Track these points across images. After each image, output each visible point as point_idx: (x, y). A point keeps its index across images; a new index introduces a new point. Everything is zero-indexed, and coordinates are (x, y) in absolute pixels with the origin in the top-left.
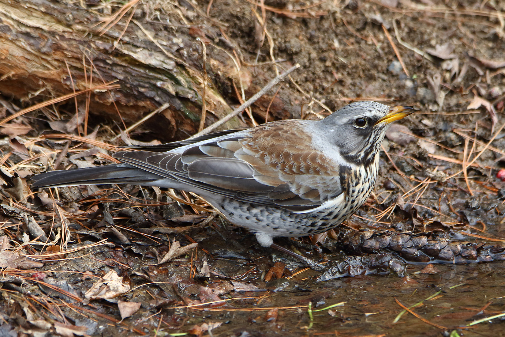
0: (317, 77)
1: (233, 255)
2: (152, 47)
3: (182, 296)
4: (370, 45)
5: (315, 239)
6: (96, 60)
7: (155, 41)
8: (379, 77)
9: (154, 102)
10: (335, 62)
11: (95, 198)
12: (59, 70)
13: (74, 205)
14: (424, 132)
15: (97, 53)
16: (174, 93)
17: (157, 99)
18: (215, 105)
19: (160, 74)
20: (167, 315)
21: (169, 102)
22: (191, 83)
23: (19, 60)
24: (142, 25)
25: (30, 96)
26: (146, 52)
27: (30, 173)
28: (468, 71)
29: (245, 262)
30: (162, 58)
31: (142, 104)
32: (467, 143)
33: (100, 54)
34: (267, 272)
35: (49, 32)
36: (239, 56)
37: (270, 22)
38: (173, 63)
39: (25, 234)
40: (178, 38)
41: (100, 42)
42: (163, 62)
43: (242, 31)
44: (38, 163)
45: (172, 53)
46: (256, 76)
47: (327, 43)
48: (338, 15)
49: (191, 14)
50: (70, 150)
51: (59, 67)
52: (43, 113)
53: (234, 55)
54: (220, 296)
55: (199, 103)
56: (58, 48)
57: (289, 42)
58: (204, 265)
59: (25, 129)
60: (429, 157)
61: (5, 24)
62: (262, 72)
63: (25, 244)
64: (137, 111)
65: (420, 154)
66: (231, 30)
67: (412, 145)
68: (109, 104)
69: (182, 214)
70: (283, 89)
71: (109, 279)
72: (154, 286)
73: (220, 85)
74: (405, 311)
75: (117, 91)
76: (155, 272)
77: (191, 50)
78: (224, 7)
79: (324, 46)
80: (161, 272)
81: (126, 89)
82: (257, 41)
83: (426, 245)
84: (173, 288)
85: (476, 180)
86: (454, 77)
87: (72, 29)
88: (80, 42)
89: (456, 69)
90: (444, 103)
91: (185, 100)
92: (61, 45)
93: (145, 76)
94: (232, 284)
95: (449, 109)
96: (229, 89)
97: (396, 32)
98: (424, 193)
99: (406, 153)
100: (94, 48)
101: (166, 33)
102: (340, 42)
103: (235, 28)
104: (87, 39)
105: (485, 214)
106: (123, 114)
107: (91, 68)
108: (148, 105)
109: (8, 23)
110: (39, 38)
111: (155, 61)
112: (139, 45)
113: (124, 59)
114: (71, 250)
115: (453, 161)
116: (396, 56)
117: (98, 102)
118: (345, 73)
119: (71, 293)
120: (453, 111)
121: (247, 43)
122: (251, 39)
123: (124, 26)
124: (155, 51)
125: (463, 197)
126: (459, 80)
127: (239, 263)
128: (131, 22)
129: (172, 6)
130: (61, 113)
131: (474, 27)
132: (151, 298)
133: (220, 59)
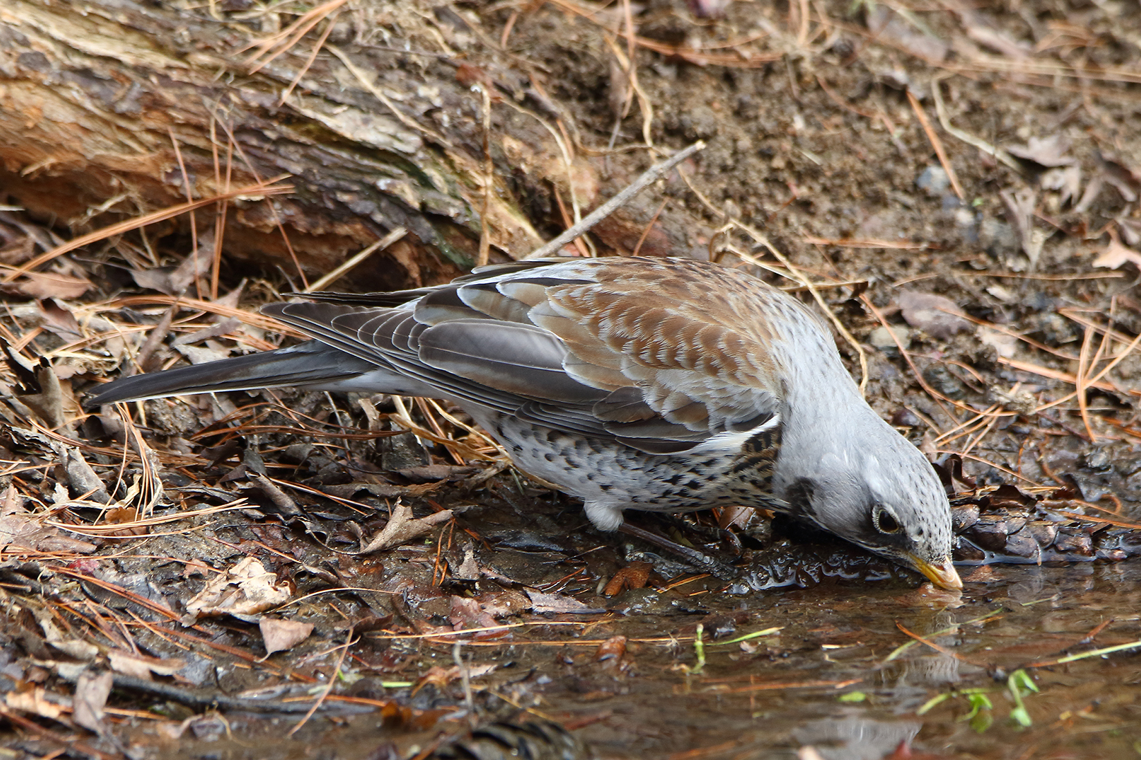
0: (751, 191)
1: (535, 543)
2: (370, 105)
3: (412, 618)
4: (876, 132)
5: (726, 517)
6: (240, 130)
7: (377, 92)
8: (895, 200)
9: (370, 226)
10: (794, 160)
11: (227, 427)
12: (157, 154)
13: (181, 444)
14: (993, 314)
15: (244, 114)
16: (416, 205)
17: (379, 218)
18: (510, 234)
19: (386, 162)
20: (373, 651)
21: (406, 225)
22: (457, 185)
23: (67, 132)
24: (350, 56)
25: (90, 213)
26: (356, 114)
27: (82, 371)
28: (1100, 195)
29: (562, 557)
30: (391, 128)
31: (343, 230)
32: (1089, 338)
33: (250, 117)
34: (610, 578)
35: (136, 68)
36: (571, 134)
37: (648, 73)
38: (415, 140)
39: (59, 486)
40: (430, 86)
41: (251, 91)
42: (394, 137)
43: (581, 85)
44: (102, 350)
45: (415, 119)
46: (609, 179)
47: (776, 119)
48: (807, 66)
49: (462, 39)
50: (173, 326)
51: (157, 146)
52: (118, 254)
53: (558, 130)
54: (498, 619)
55: (474, 227)
56: (154, 104)
57: (689, 112)
58: (466, 558)
59: (77, 286)
60: (1001, 365)
61: (36, 48)
62: (624, 172)
63: (57, 506)
64: (333, 247)
65: (980, 355)
66: (556, 82)
67: (962, 339)
68: (268, 231)
69: (426, 463)
70: (670, 209)
71: (244, 575)
72: (349, 596)
73: (524, 194)
74: (913, 642)
75: (288, 200)
76: (354, 570)
77: (459, 112)
78: (540, 32)
79: (769, 126)
80: (367, 571)
81: (307, 196)
82: (615, 105)
83: (977, 523)
84: (392, 602)
85: (1107, 415)
86: (1068, 205)
87: (188, 63)
88: (207, 92)
89: (1073, 188)
90: (1041, 256)
91: (441, 221)
92: (161, 96)
93: (351, 166)
94: (527, 596)
95: (1053, 268)
96: (544, 204)
97: (940, 108)
98: (984, 439)
99: (947, 354)
100: (236, 104)
101: (402, 74)
102: (808, 121)
103: (565, 78)
104: (221, 85)
105: (1122, 483)
106: (302, 256)
107: (229, 149)
108: (356, 231)
109: (42, 47)
110: (112, 81)
111: (375, 133)
112: (339, 98)
113: (304, 128)
114: (161, 518)
115: (1057, 375)
116: (935, 157)
117: (244, 227)
118: (818, 188)
119: (154, 602)
120: (1061, 272)
121: (593, 112)
122: (601, 104)
123: (306, 59)
124: (377, 113)
125: (1073, 448)
126: (1080, 208)
127: (549, 559)
128: (323, 50)
129: (420, 20)
130: (161, 255)
131: (1119, 107)
132: (340, 618)
133: (525, 137)
